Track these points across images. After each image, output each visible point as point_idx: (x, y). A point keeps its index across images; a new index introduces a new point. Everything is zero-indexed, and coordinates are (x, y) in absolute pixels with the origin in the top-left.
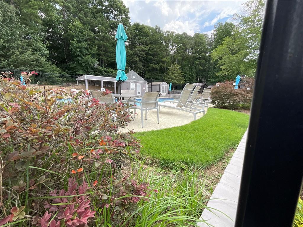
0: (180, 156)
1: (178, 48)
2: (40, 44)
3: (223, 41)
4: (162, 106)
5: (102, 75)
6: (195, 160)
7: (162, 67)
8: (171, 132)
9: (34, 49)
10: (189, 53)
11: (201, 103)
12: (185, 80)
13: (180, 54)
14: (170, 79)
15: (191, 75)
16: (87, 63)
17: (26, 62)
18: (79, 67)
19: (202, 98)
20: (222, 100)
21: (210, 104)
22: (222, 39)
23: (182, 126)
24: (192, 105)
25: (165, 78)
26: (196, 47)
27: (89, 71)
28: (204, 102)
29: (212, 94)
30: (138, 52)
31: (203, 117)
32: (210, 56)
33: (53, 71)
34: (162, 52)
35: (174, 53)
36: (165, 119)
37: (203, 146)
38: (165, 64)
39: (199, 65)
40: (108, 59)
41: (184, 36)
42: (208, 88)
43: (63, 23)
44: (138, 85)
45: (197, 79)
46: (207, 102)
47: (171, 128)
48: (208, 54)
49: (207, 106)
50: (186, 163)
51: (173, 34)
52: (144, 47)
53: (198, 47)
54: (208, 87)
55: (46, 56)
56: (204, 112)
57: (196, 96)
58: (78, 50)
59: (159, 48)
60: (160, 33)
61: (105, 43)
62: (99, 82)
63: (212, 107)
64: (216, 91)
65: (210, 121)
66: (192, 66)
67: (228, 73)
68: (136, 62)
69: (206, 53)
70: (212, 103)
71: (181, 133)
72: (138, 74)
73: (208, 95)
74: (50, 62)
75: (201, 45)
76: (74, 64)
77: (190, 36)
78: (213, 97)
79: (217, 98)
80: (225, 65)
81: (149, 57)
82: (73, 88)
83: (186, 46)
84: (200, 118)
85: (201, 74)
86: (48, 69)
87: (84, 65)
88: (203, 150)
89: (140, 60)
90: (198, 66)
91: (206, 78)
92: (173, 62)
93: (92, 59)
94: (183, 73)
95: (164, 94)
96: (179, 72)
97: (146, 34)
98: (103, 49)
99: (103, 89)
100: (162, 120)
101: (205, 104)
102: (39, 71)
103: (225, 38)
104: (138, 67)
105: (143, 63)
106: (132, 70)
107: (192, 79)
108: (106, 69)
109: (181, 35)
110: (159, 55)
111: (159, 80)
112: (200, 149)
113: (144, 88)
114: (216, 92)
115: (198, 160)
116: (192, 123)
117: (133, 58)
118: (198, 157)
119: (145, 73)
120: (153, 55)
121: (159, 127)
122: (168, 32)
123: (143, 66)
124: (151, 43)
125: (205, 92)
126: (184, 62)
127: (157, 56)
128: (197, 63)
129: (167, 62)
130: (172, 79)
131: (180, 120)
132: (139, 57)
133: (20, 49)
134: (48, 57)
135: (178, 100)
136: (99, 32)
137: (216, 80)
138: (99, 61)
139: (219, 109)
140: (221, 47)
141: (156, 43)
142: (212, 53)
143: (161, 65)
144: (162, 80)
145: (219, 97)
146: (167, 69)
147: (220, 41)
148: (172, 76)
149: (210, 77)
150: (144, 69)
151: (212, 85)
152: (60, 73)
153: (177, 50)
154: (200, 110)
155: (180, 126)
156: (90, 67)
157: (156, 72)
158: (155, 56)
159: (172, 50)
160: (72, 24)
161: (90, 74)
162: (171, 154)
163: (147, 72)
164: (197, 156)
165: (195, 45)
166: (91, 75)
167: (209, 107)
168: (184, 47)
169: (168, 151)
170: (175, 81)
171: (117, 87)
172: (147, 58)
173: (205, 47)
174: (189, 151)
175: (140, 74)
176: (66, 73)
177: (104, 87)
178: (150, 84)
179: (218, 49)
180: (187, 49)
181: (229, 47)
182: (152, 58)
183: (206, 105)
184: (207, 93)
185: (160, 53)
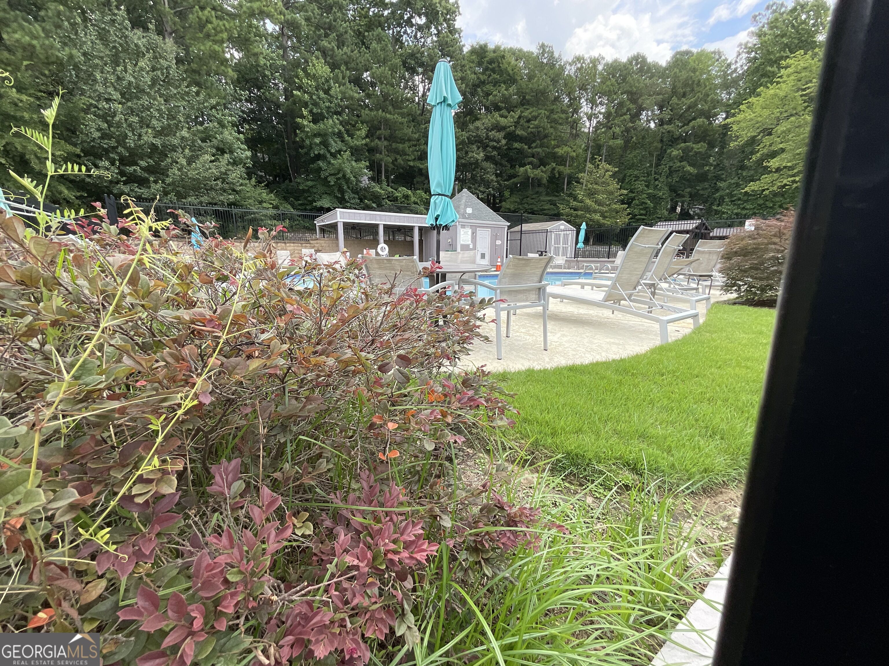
0: (616, 447)
1: (613, 111)
2: (231, 134)
3: (779, 68)
4: (555, 296)
5: (380, 207)
6: (664, 464)
7: (557, 175)
8: (586, 378)
9: (218, 149)
10: (648, 121)
11: (686, 290)
12: (629, 214)
13: (617, 130)
14: (580, 213)
15: (652, 197)
16: (340, 175)
17: (200, 183)
18: (321, 189)
19: (689, 271)
20: (768, 278)
21: (718, 293)
22: (776, 62)
23: (622, 360)
24: (654, 294)
25: (563, 209)
26: (675, 100)
27: (347, 197)
28: (695, 286)
29: (727, 256)
30: (483, 133)
31: (690, 334)
32: (726, 127)
33: (261, 202)
34: (555, 129)
35: (596, 128)
36: (566, 336)
37: (693, 426)
38: (565, 166)
39: (682, 159)
40: (396, 160)
41: (637, 64)
42: (712, 238)
43: (283, 70)
44: (479, 231)
45: (674, 209)
46: (706, 286)
47: (587, 366)
48: (720, 119)
49: (708, 299)
50: (635, 469)
51: (595, 67)
52: (502, 116)
53: (683, 99)
54: (711, 234)
55: (245, 164)
56: (695, 316)
57: (669, 264)
58: (317, 140)
59: (548, 117)
60: (552, 66)
61: (388, 116)
62: (373, 228)
63: (725, 302)
64: (742, 249)
65: (717, 347)
66: (658, 165)
67: (794, 182)
68: (477, 164)
69: (709, 115)
70: (727, 288)
71: (620, 383)
72: (482, 200)
73: (713, 263)
74: (254, 179)
75: (693, 90)
76: (308, 180)
77: (656, 66)
78: (730, 269)
79: (745, 271)
80: (783, 156)
81: (516, 145)
82: (306, 247)
83: (640, 101)
84: (680, 338)
85: (688, 190)
86: (249, 198)
87: (332, 181)
88: (693, 436)
89: (488, 158)
90: (679, 164)
91: (705, 202)
92: (593, 159)
93: (354, 163)
94: (625, 192)
95: (560, 260)
96: (611, 188)
97: (509, 75)
98: (383, 132)
99: (383, 249)
100: (556, 340)
101: (701, 290)
102: (230, 205)
103: (787, 57)
104: (482, 180)
105: (496, 165)
106: (465, 190)
107: (655, 208)
108: (390, 189)
109: (624, 66)
110: (546, 136)
111: (546, 215)
112: (680, 432)
113: (499, 242)
114: (744, 253)
115: (673, 465)
116: (653, 351)
117: (467, 153)
118: (672, 455)
119: (501, 195)
120: (528, 140)
121: (547, 360)
122: (578, 59)
123: (497, 175)
124: (524, 103)
125: (699, 252)
126: (631, 156)
127: (540, 140)
128: (675, 153)
129: (572, 158)
130: (588, 209)
131: (612, 340)
132: (485, 147)
133: (187, 151)
134: (248, 168)
135: (609, 279)
136: (373, 85)
137: (744, 208)
138: (371, 168)
139: (751, 308)
140: (772, 92)
141: (538, 102)
142: (734, 115)
143: (554, 169)
144: (556, 217)
145: (754, 268)
146: (573, 179)
147: (769, 68)
148: (588, 202)
149: (722, 198)
150: (500, 185)
151: (730, 226)
152: (276, 207)
153: (608, 115)
154: (681, 311)
155: (614, 360)
156: (349, 188)
157: (537, 193)
158: (534, 141)
159: (590, 119)
160: (305, 70)
161: (348, 205)
162: (587, 439)
163: (507, 194)
164: (669, 451)
165: (674, 92)
166: (350, 208)
167: (712, 301)
168: (632, 106)
169: (579, 431)
170: (597, 217)
171: (421, 242)
172: (509, 149)
173: (708, 96)
174: (643, 436)
175: (487, 201)
176: (289, 207)
177: (385, 242)
178: (518, 228)
179: (761, 99)
180: (641, 109)
181: (804, 90)
182: (526, 147)
183: (705, 296)
184: (707, 256)
185: (552, 130)
